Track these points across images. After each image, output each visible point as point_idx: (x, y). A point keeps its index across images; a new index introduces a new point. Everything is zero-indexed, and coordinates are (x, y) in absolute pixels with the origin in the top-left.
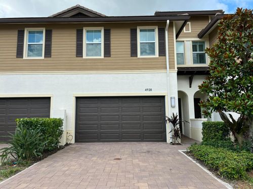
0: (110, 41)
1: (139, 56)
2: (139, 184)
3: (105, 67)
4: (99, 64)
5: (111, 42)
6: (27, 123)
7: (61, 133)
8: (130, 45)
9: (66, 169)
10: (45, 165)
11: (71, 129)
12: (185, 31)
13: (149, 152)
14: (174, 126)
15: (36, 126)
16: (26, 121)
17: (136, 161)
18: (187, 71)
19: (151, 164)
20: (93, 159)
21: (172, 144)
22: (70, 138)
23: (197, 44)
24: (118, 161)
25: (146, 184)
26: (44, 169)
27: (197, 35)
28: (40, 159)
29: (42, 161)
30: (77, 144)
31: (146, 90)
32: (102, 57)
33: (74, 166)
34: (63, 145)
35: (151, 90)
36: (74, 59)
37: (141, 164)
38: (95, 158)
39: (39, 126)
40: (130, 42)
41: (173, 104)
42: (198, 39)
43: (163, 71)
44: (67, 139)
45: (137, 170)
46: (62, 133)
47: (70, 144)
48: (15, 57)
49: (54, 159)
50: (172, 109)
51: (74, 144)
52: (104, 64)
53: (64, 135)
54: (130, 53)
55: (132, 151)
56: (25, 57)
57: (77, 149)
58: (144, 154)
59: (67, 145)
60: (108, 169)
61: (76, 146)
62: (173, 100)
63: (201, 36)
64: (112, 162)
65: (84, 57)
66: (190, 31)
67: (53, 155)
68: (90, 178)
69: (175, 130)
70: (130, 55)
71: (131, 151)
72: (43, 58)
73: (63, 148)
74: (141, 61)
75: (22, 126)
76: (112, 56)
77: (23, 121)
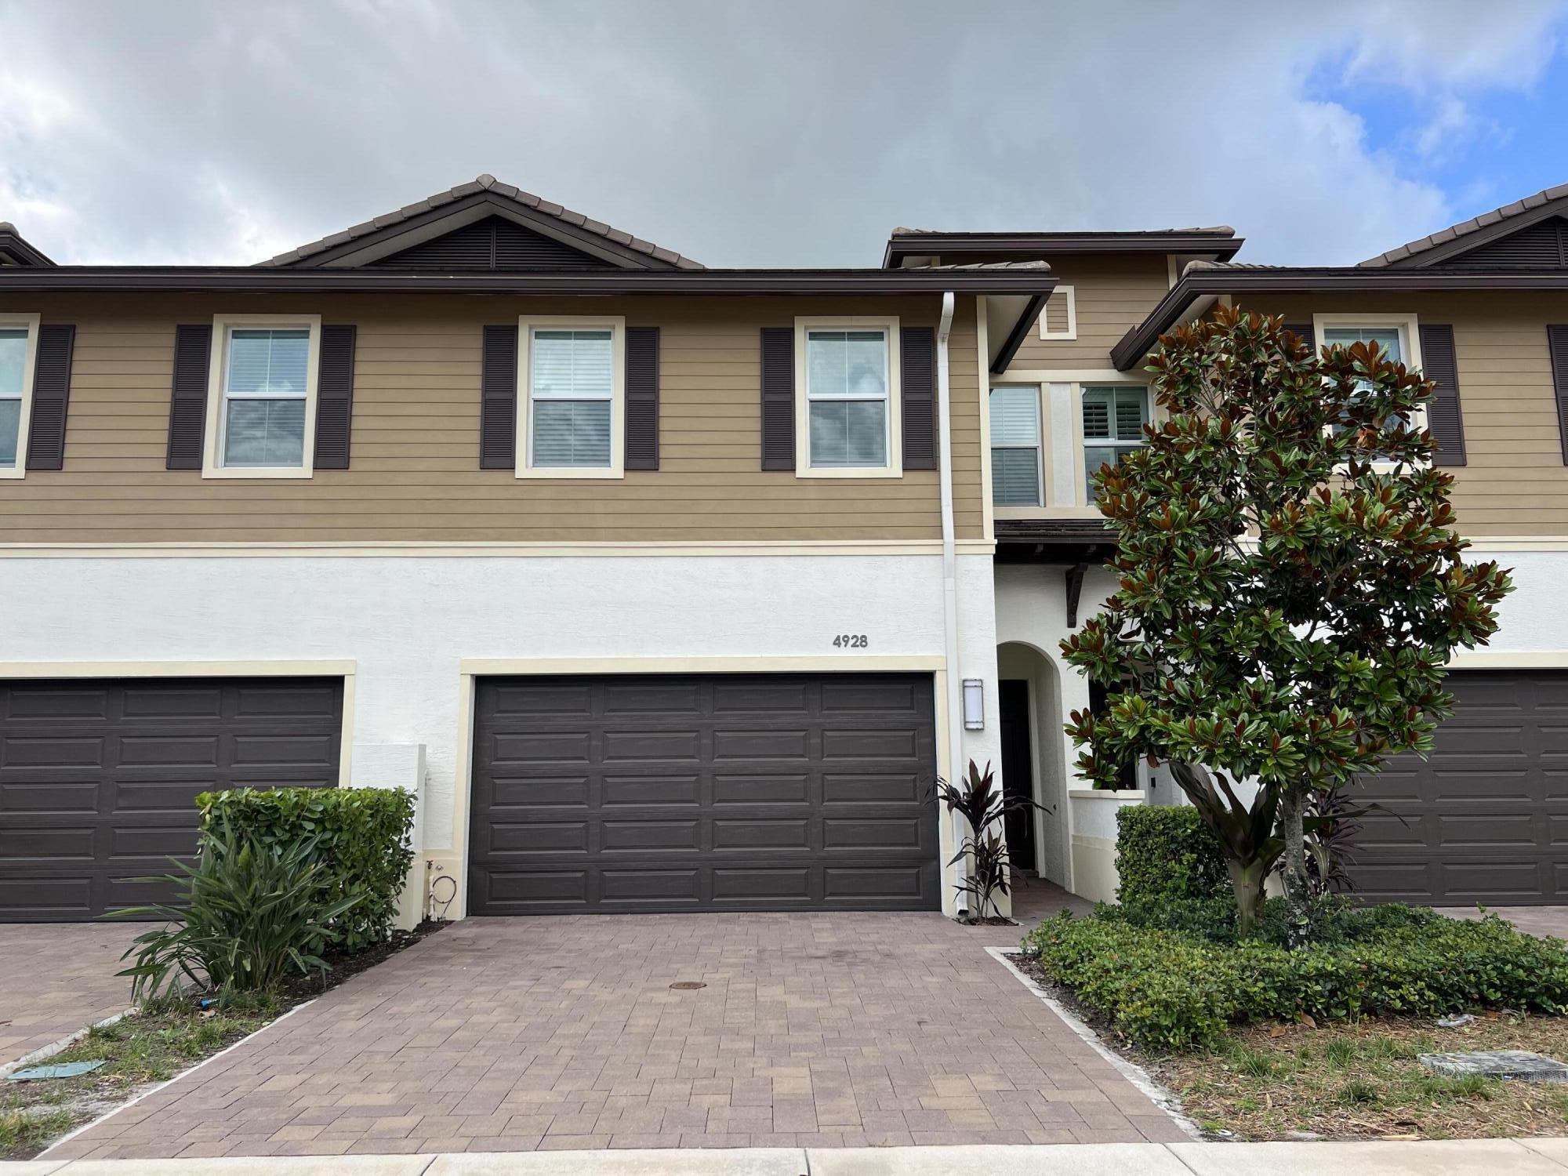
0: (654, 389)
1: (804, 467)
2: (773, 1072)
3: (626, 522)
4: (599, 507)
5: (664, 397)
6: (249, 814)
7: (402, 862)
8: (756, 411)
9: (454, 1022)
10: (353, 1009)
11: (447, 846)
12: (1045, 334)
13: (839, 955)
14: (977, 830)
15: (296, 828)
16: (248, 804)
17: (772, 993)
18: (1046, 545)
19: (837, 1002)
20: (569, 984)
21: (967, 918)
22: (444, 890)
23: (1107, 399)
24: (692, 992)
25: (806, 1071)
26: (351, 1025)
27: (1106, 353)
28: (316, 989)
29: (327, 996)
30: (481, 925)
31: (837, 642)
32: (615, 468)
33: (487, 1012)
34: (411, 927)
35: (862, 641)
36: (470, 479)
37: (794, 1002)
38: (578, 984)
39: (310, 826)
40: (756, 397)
41: (973, 716)
42: (1110, 375)
43: (925, 545)
44: (428, 897)
45: (772, 1026)
46: (408, 867)
47: (444, 923)
48: (161, 466)
49: (386, 988)
50: (969, 739)
51: (460, 924)
52: (624, 507)
53: (416, 875)
54: (757, 452)
55: (761, 952)
56: (213, 466)
57: (483, 944)
58: (815, 965)
59: (428, 926)
60: (642, 1022)
61: (475, 930)
62: (972, 694)
63: (1126, 357)
64: (662, 997)
65: (525, 467)
66: (1072, 334)
67: (371, 970)
68: (567, 1053)
69: (980, 851)
70: (757, 465)
71: (754, 952)
72: (306, 470)
73: (409, 943)
74: (812, 493)
75: (227, 827)
76: (664, 466)
77: (231, 803)
